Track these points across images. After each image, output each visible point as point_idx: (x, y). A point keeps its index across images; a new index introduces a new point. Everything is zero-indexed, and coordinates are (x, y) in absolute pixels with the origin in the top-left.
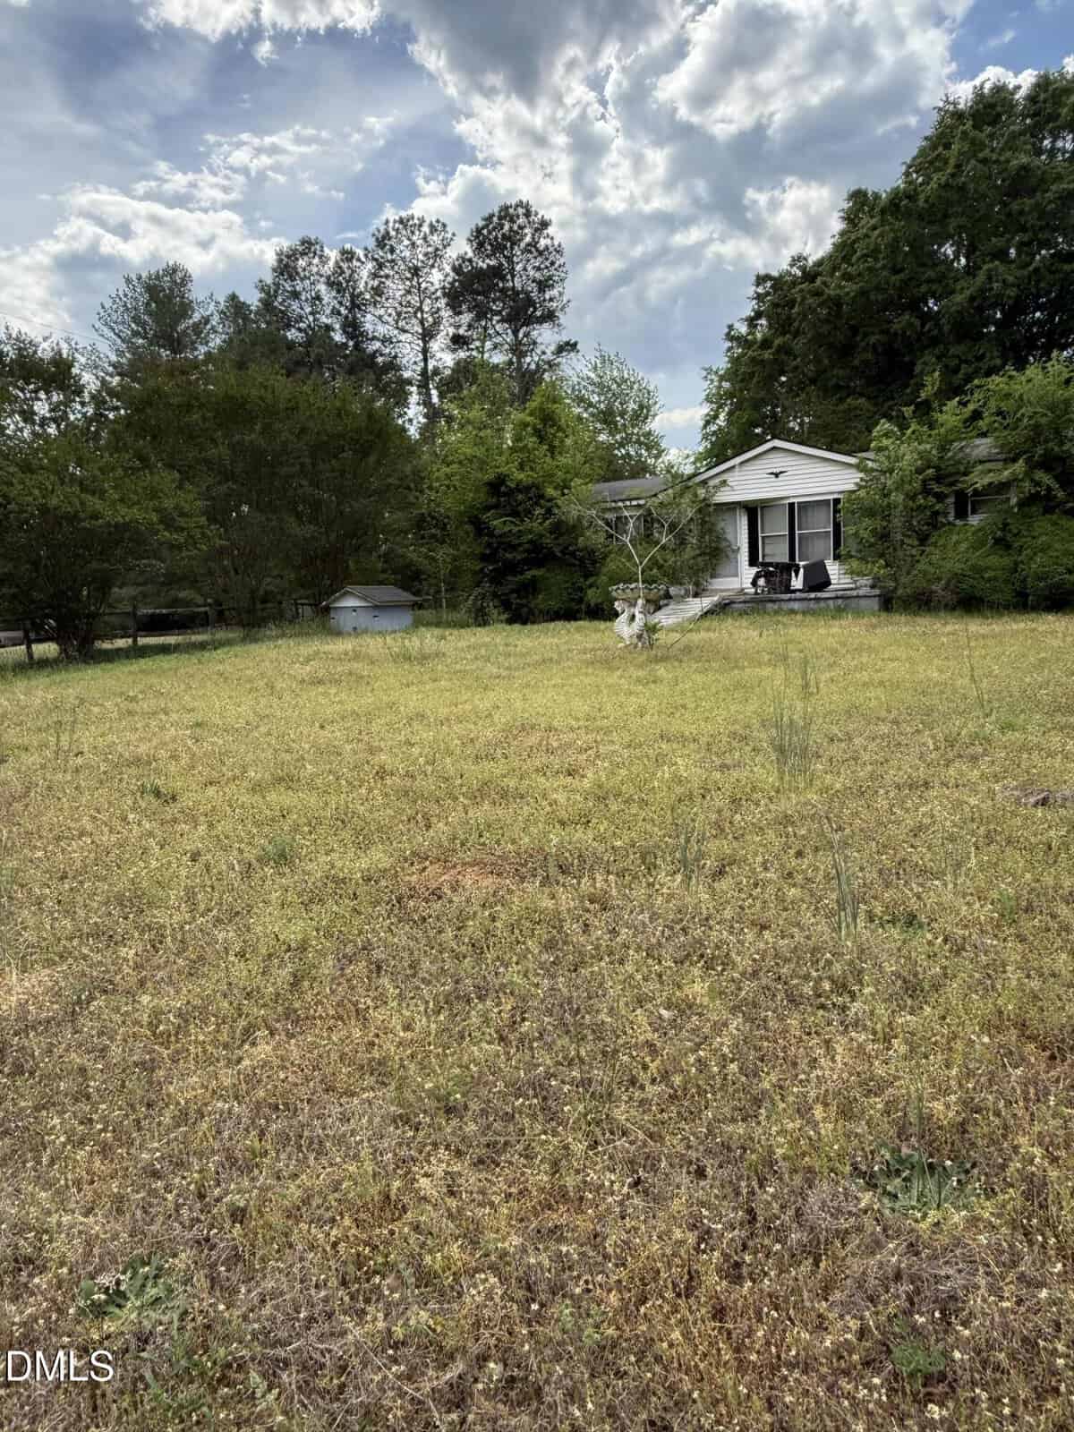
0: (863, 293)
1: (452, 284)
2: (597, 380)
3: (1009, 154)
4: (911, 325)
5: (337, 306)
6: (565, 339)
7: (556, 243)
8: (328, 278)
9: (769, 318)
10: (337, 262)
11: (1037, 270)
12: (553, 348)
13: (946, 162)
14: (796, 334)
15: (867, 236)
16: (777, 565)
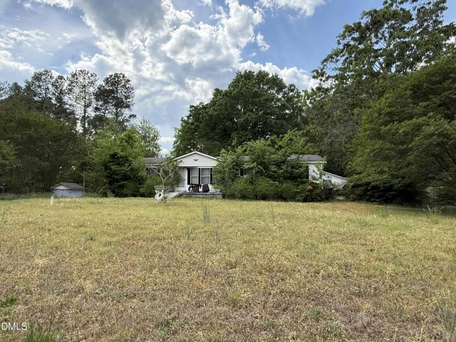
0: (218, 115)
1: (97, 92)
2: (141, 126)
3: (252, 88)
4: (230, 125)
5: (55, 92)
6: (132, 114)
7: (132, 87)
8: (53, 83)
9: (193, 117)
10: (56, 79)
11: (260, 116)
12: (128, 116)
13: (238, 86)
14: (200, 122)
15: (219, 100)
16: (195, 185)
